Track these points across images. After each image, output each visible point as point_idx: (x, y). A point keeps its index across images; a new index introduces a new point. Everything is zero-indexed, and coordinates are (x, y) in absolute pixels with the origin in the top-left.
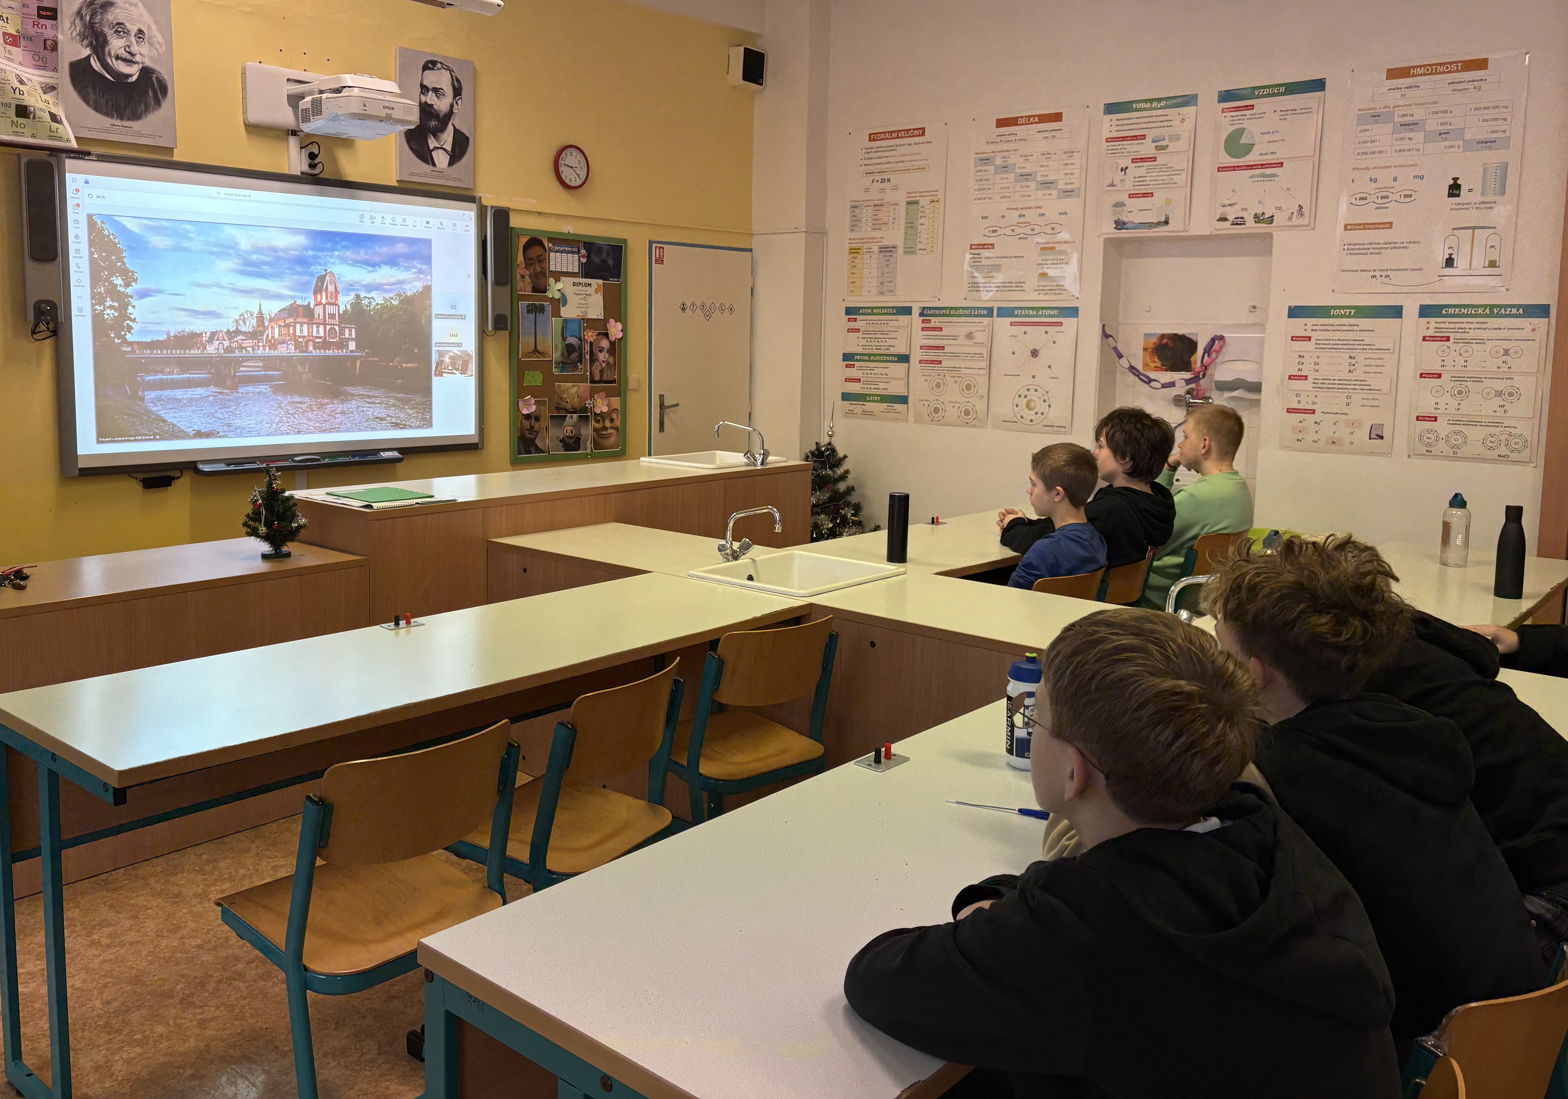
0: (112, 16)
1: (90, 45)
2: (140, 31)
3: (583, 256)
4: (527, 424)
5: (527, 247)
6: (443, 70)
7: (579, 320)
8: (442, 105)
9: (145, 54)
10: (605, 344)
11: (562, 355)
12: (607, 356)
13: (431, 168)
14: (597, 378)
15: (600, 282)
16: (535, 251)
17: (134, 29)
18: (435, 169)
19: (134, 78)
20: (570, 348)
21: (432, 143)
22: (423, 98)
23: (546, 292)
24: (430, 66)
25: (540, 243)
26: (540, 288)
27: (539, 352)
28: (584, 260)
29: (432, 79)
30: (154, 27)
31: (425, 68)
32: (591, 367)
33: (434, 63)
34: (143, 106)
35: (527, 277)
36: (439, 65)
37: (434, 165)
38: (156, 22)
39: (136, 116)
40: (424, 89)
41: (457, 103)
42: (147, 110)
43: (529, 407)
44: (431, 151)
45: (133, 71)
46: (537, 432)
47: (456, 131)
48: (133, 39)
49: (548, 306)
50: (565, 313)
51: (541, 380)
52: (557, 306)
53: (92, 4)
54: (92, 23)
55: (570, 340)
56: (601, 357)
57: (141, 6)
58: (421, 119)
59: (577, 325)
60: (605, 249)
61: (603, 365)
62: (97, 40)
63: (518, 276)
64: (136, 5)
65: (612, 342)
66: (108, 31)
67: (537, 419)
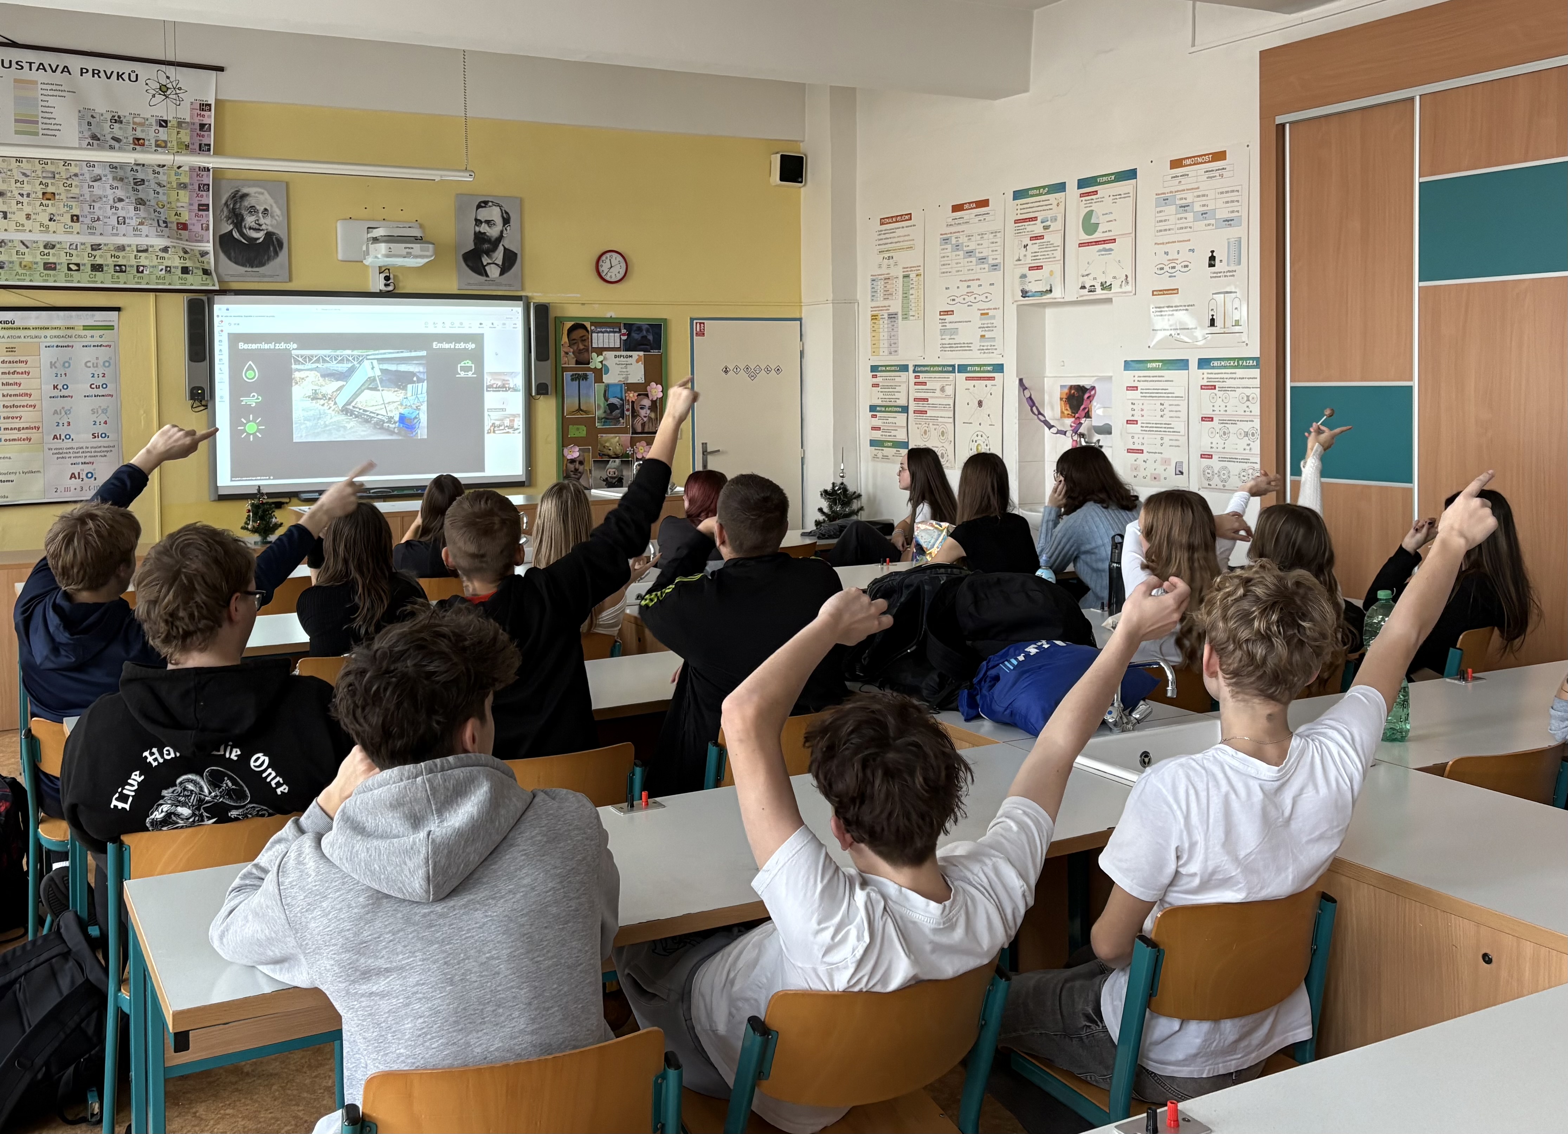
0: (246, 203)
1: (233, 222)
2: (266, 210)
3: (624, 335)
4: (571, 467)
5: (570, 331)
6: (494, 207)
7: (621, 385)
8: (493, 232)
9: (268, 224)
10: (646, 402)
11: (605, 412)
12: (648, 412)
13: (485, 278)
14: (639, 429)
15: (641, 353)
16: (580, 332)
17: (261, 208)
18: (488, 279)
19: (261, 240)
20: (612, 407)
21: (485, 260)
22: (477, 229)
23: (589, 363)
24: (483, 205)
25: (584, 327)
26: (583, 361)
27: (582, 411)
28: (624, 338)
29: (483, 214)
30: (274, 206)
31: (479, 206)
32: (633, 421)
33: (486, 203)
34: (266, 258)
35: (571, 354)
36: (490, 204)
37: (487, 276)
38: (276, 202)
39: (262, 264)
40: (478, 222)
41: (506, 229)
42: (269, 259)
43: (574, 453)
44: (484, 267)
45: (260, 235)
46: (581, 473)
47: (505, 248)
48: (260, 215)
49: (591, 375)
50: (607, 379)
51: (585, 432)
52: (599, 374)
53: (234, 197)
54: (234, 209)
55: (612, 400)
56: (643, 413)
57: (266, 193)
58: (475, 244)
59: (619, 388)
60: (644, 328)
61: (645, 419)
62: (237, 219)
63: (562, 354)
64: (262, 194)
65: (652, 401)
66: (244, 213)
67: (581, 463)
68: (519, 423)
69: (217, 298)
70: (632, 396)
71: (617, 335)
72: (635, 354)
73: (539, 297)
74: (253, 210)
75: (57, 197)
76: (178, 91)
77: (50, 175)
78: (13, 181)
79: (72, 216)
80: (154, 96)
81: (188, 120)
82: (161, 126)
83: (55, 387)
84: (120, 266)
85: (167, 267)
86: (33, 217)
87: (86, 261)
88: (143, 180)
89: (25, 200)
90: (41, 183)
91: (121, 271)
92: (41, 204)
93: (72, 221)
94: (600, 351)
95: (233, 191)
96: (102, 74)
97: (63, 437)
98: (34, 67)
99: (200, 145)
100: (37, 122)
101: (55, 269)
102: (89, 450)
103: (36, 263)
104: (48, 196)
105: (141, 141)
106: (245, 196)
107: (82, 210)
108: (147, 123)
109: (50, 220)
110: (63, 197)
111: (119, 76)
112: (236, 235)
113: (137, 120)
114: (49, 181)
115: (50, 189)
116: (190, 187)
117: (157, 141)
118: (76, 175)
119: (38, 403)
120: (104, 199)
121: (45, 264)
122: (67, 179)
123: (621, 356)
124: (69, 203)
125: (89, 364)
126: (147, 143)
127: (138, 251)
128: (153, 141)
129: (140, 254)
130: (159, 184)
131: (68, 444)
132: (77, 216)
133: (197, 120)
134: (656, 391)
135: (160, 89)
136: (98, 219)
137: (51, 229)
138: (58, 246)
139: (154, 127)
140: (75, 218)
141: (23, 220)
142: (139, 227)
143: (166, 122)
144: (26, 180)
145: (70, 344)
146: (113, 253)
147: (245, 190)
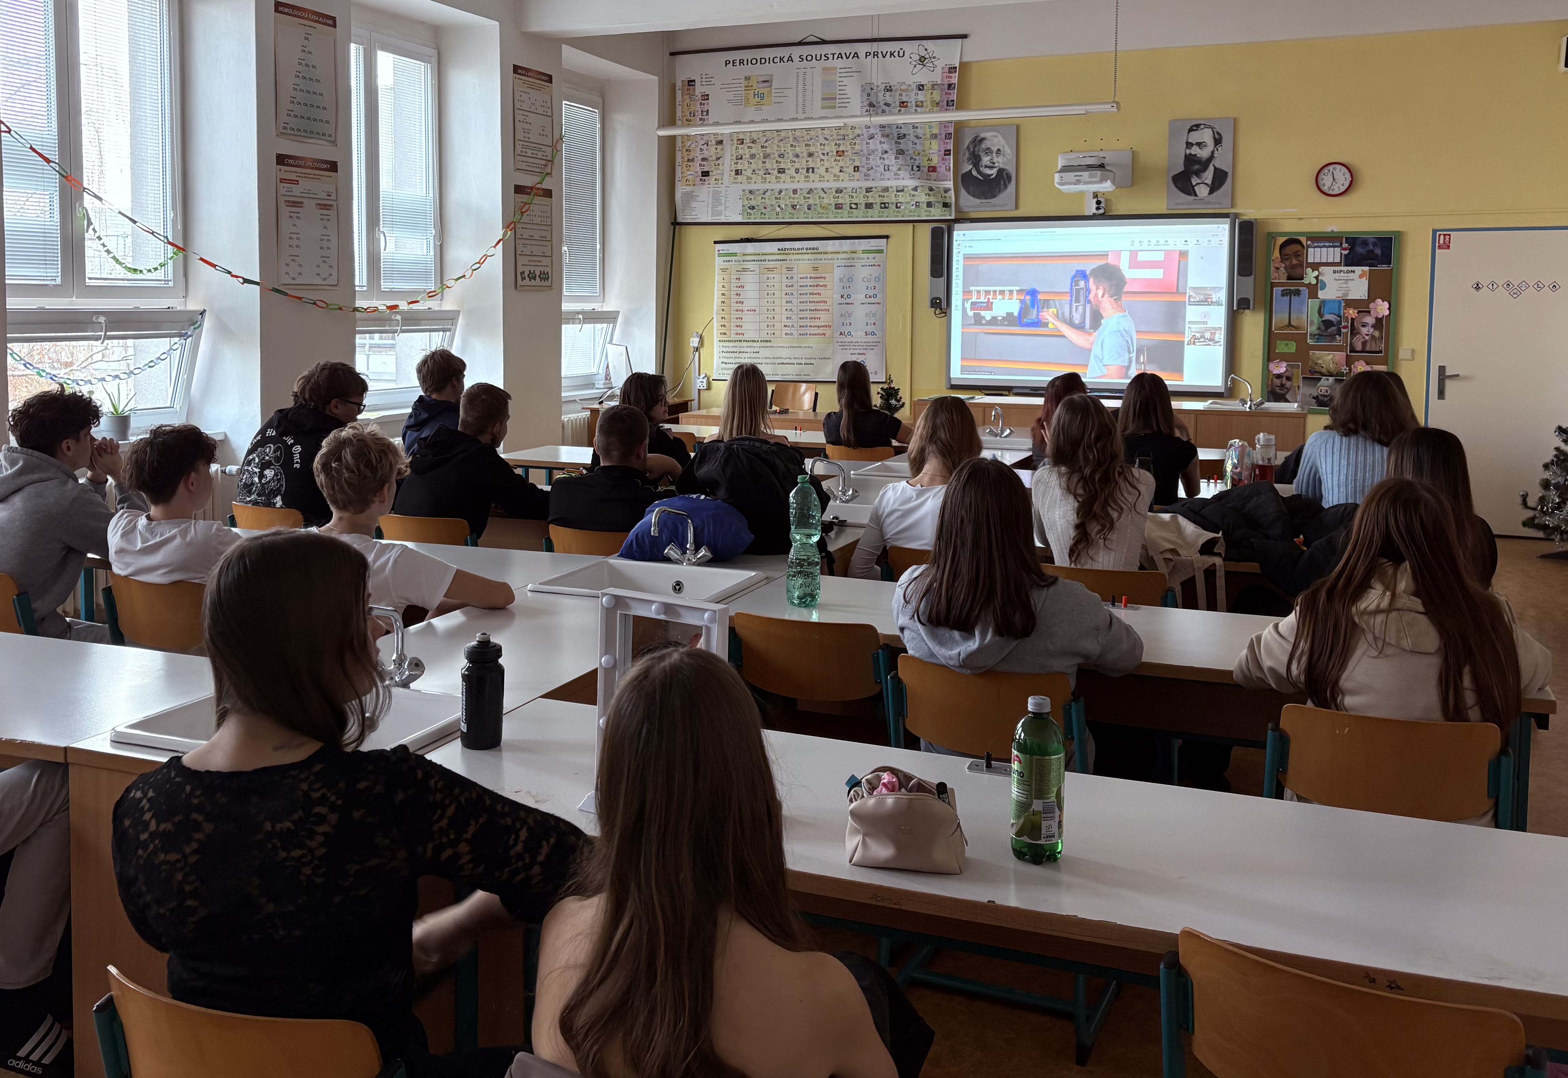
0: (983, 146)
1: (972, 163)
2: (999, 150)
3: (1345, 249)
4: (1277, 382)
5: (1282, 246)
6: (1206, 129)
7: (1340, 302)
8: (1204, 154)
9: (1000, 162)
10: (1370, 320)
11: (1319, 328)
12: (1372, 330)
13: (1194, 198)
14: (1359, 347)
15: (1366, 268)
16: (1296, 247)
17: (994, 149)
18: (1196, 198)
19: (994, 176)
20: (1328, 324)
21: (1194, 180)
22: (1188, 152)
23: (1302, 279)
24: (1195, 128)
25: (1298, 242)
26: (1295, 276)
27: (1292, 326)
28: (1346, 252)
29: (1195, 137)
30: (1006, 146)
31: (1191, 130)
32: (1352, 339)
33: (1198, 126)
34: (997, 190)
35: (1283, 269)
36: (1202, 126)
37: (1196, 195)
38: (1007, 143)
39: (994, 196)
40: (1189, 145)
41: (1217, 150)
42: (1000, 192)
43: (1280, 368)
44: (1193, 187)
46: (1288, 390)
47: (1215, 168)
48: (994, 155)
49: (1305, 291)
50: (1322, 295)
51: (1294, 348)
52: (1313, 291)
53: (974, 141)
54: (974, 151)
55: (1328, 317)
56: (1364, 330)
57: (1000, 136)
58: (1185, 166)
59: (1337, 305)
60: (1370, 241)
61: (1367, 338)
62: (976, 160)
63: (1272, 269)
64: (996, 137)
65: (1377, 319)
66: (981, 154)
67: (1289, 379)
68: (1221, 336)
69: (957, 226)
70: (1352, 313)
71: (1338, 250)
72: (1358, 270)
73: (1249, 213)
74: (988, 151)
75: (846, 153)
76: (933, 60)
77: (842, 137)
78: (819, 144)
79: (855, 167)
80: (915, 66)
81: (939, 82)
82: (920, 89)
83: (842, 296)
84: (884, 203)
85: (916, 203)
86: (830, 170)
87: (862, 201)
88: (905, 135)
89: (825, 158)
90: (836, 144)
91: (885, 207)
92: (835, 160)
93: (854, 171)
94: (1315, 266)
95: (973, 137)
96: (880, 55)
97: (846, 334)
98: (836, 56)
99: (948, 101)
100: (835, 99)
101: (841, 208)
102: (863, 344)
103: (830, 204)
104: (840, 153)
105: (905, 104)
106: (983, 139)
107: (861, 162)
108: (910, 88)
109: (841, 171)
110: (849, 153)
111: (892, 54)
112: (974, 173)
113: (903, 87)
114: (841, 142)
115: (841, 149)
116: (939, 137)
117: (916, 102)
118: (859, 136)
119: (831, 308)
120: (876, 153)
121: (836, 205)
122: (853, 139)
123: (1341, 271)
124: (853, 158)
125: (865, 279)
126: (909, 104)
127: (898, 191)
128: (914, 103)
129: (898, 193)
130: (917, 137)
131: (849, 339)
132: (858, 167)
133: (946, 82)
134: (1382, 308)
135: (920, 60)
136: (872, 168)
137: (841, 179)
138: (844, 191)
139: (915, 91)
140: (856, 169)
141: (823, 173)
142: (898, 172)
143: (923, 86)
144: (826, 142)
145: (853, 264)
146: (880, 194)
147: (983, 135)
